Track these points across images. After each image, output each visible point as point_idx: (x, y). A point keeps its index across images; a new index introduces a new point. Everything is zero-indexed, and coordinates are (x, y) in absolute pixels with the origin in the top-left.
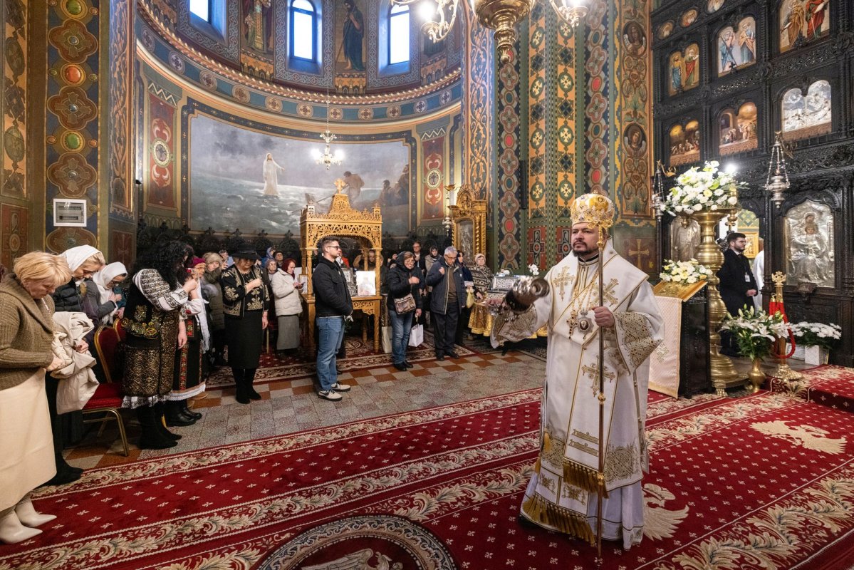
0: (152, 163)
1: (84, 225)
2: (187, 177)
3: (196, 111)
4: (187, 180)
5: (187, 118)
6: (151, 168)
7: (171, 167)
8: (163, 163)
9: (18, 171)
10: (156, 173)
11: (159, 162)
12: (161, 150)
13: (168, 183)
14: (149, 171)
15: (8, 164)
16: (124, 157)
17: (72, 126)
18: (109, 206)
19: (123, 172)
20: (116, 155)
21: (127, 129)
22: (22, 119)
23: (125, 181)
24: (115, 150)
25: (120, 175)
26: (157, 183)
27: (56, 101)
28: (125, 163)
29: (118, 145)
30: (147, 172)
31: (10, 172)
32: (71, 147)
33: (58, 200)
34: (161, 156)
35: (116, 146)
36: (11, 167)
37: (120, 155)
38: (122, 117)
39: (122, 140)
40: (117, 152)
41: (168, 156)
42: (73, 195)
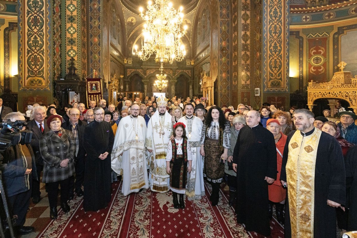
0: (310, 66)
1: (259, 95)
3: (345, 31)
5: (338, 38)
6: (310, 68)
7: (325, 65)
8: (318, 64)
9: (247, 83)
10: (313, 70)
11: (316, 65)
12: (317, 60)
13: (323, 72)
14: (308, 70)
15: (243, 82)
16: (280, 71)
17: (257, 69)
18: (264, 89)
19: (279, 76)
20: (272, 73)
21: (282, 62)
22: (248, 71)
23: (281, 79)
24: (271, 71)
25: (276, 78)
26: (314, 74)
27: (256, 63)
28: (281, 73)
29: (274, 69)
30: (307, 71)
31: (244, 84)
32: (257, 74)
33: (255, 89)
34: (317, 62)
35: (272, 70)
36: (244, 83)
37: (276, 72)
38: (278, 59)
39: (278, 66)
40: (273, 72)
41: (322, 60)
42: (258, 87)
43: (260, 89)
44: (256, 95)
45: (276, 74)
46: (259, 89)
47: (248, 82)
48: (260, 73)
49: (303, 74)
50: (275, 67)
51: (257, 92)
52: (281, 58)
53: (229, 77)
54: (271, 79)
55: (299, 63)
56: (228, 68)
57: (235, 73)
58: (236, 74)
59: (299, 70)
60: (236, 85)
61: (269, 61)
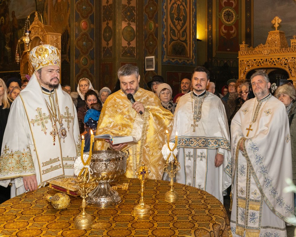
0: (220, 24)
1: (153, 69)
2: (250, 29)
4: (250, 31)
6: (220, 27)
7: (237, 24)
8: (230, 23)
9: (131, 46)
10: (224, 31)
11: (227, 23)
12: (228, 15)
13: (234, 35)
14: (218, 30)
15: (124, 43)
16: (184, 28)
17: (151, 18)
18: (163, 58)
19: (183, 36)
20: (174, 28)
21: (188, 10)
22: (133, 21)
23: (185, 41)
24: (172, 26)
25: (179, 39)
26: (225, 37)
27: (147, 7)
28: (185, 31)
29: (176, 22)
30: (216, 31)
31: (126, 47)
32: (150, 29)
33: (146, 58)
34: (228, 18)
35: (173, 23)
36: (127, 45)
37: (179, 27)
38: (182, 4)
39: (182, 18)
40: (175, 26)
41: (234, 17)
42: (151, 54)
43: (156, 58)
44: (147, 70)
45: (179, 31)
46: (153, 57)
47: (133, 44)
48: (155, 26)
49: (212, 36)
50: (178, 19)
51: (150, 63)
52: (186, 5)
53: (93, 29)
54: (172, 40)
55: (208, 17)
56: (92, 10)
57: (108, 24)
58: (111, 25)
59: (208, 28)
60: (111, 47)
61: (169, 6)
